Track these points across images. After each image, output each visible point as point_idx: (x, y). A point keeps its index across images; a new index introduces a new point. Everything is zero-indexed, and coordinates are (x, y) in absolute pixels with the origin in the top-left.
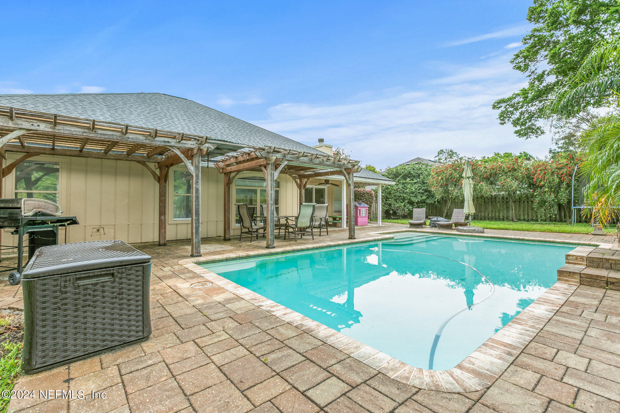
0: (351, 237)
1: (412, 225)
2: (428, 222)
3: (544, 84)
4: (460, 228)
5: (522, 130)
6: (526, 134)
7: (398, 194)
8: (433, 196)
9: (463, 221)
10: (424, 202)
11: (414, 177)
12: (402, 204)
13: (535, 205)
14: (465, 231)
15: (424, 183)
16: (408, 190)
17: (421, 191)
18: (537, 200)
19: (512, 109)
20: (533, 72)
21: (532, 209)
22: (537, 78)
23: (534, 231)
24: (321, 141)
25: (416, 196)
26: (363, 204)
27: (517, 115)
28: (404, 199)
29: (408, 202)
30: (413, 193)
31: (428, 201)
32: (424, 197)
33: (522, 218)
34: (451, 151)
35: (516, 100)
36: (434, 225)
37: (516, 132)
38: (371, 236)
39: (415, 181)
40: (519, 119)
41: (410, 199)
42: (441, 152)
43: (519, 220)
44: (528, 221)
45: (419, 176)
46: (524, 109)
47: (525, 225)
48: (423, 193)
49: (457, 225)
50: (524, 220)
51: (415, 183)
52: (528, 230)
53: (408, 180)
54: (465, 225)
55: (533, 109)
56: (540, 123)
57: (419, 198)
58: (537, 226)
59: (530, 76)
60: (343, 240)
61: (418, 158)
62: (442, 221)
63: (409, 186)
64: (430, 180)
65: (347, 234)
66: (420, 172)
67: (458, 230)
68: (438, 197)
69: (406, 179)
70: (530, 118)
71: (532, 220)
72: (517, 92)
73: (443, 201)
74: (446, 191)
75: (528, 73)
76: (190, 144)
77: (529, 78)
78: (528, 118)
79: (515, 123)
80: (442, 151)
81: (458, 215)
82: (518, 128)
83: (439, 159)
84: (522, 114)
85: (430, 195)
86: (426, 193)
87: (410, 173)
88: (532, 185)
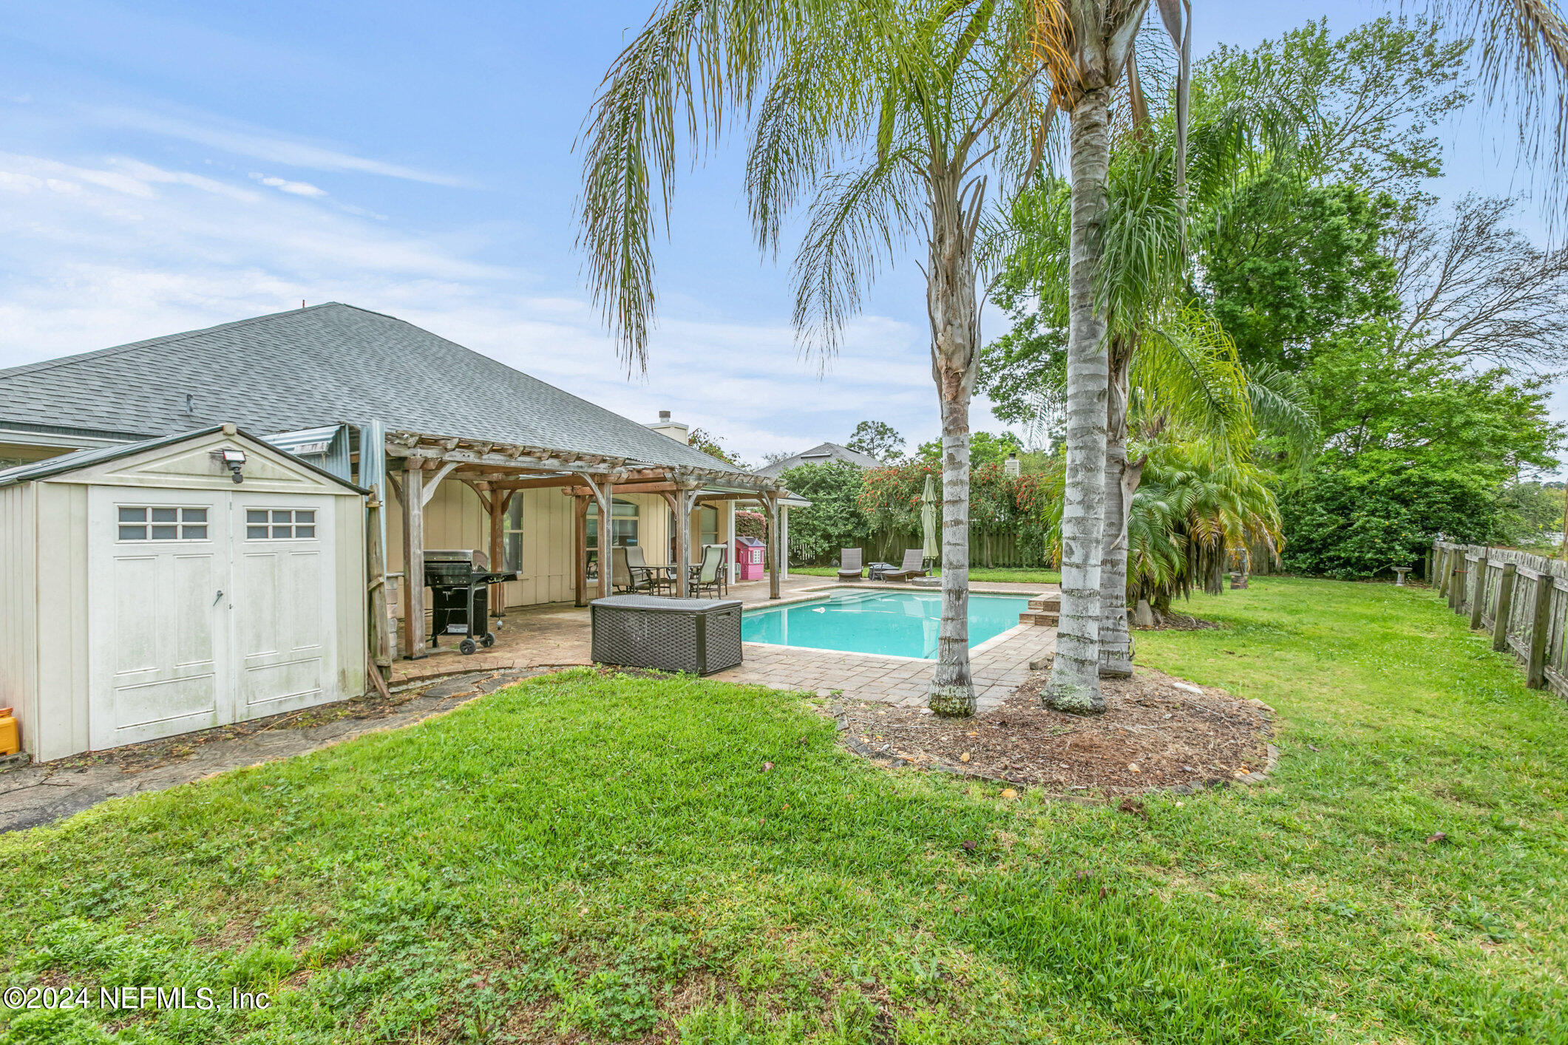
0: (774, 596)
1: (843, 577)
2: (866, 571)
3: (1035, 336)
4: (917, 579)
5: (1003, 407)
6: (1009, 415)
7: (803, 520)
8: (865, 524)
9: (919, 569)
10: (850, 535)
11: (832, 487)
12: (812, 540)
13: (1019, 542)
14: (924, 584)
15: (849, 500)
16: (821, 513)
17: (844, 515)
18: (1021, 532)
19: (988, 370)
20: (1019, 312)
21: (1016, 547)
22: (1026, 323)
23: (1013, 581)
24: (665, 415)
25: (835, 525)
26: (757, 542)
27: (995, 381)
28: (814, 530)
29: (822, 536)
30: (830, 518)
31: (857, 534)
32: (850, 527)
33: (1001, 562)
34: (883, 425)
35: (995, 355)
36: (875, 576)
37: (995, 410)
38: (795, 595)
39: (834, 496)
40: (998, 388)
41: (824, 530)
42: (863, 427)
43: (997, 565)
44: (1009, 566)
45: (839, 488)
46: (1006, 372)
47: (1003, 574)
48: (847, 519)
49: (911, 575)
50: (1004, 565)
51: (835, 500)
52: (1006, 581)
53: (821, 494)
54: (923, 575)
55: (1019, 372)
56: (1029, 398)
57: (842, 529)
58: (1019, 575)
59: (1015, 318)
60: (760, 600)
61: (828, 445)
62: (890, 570)
63: (823, 506)
64: (860, 495)
65: (766, 592)
66: (841, 478)
67: (914, 583)
68: (874, 526)
69: (816, 492)
70: (1015, 389)
71: (1015, 565)
72: (997, 341)
73: (882, 534)
74: (888, 517)
75: (1012, 313)
76: (602, 468)
77: (1013, 322)
78: (1012, 389)
79: (994, 394)
80: (865, 423)
81: (912, 560)
82: (998, 403)
83: (860, 441)
84: (1003, 379)
85: (862, 523)
86: (852, 520)
87: (824, 481)
88: (1014, 510)
